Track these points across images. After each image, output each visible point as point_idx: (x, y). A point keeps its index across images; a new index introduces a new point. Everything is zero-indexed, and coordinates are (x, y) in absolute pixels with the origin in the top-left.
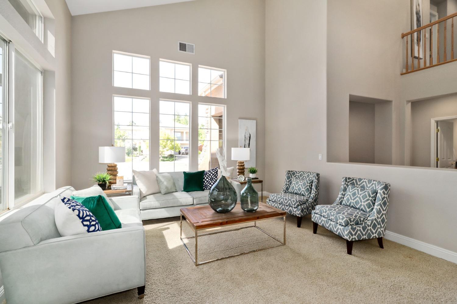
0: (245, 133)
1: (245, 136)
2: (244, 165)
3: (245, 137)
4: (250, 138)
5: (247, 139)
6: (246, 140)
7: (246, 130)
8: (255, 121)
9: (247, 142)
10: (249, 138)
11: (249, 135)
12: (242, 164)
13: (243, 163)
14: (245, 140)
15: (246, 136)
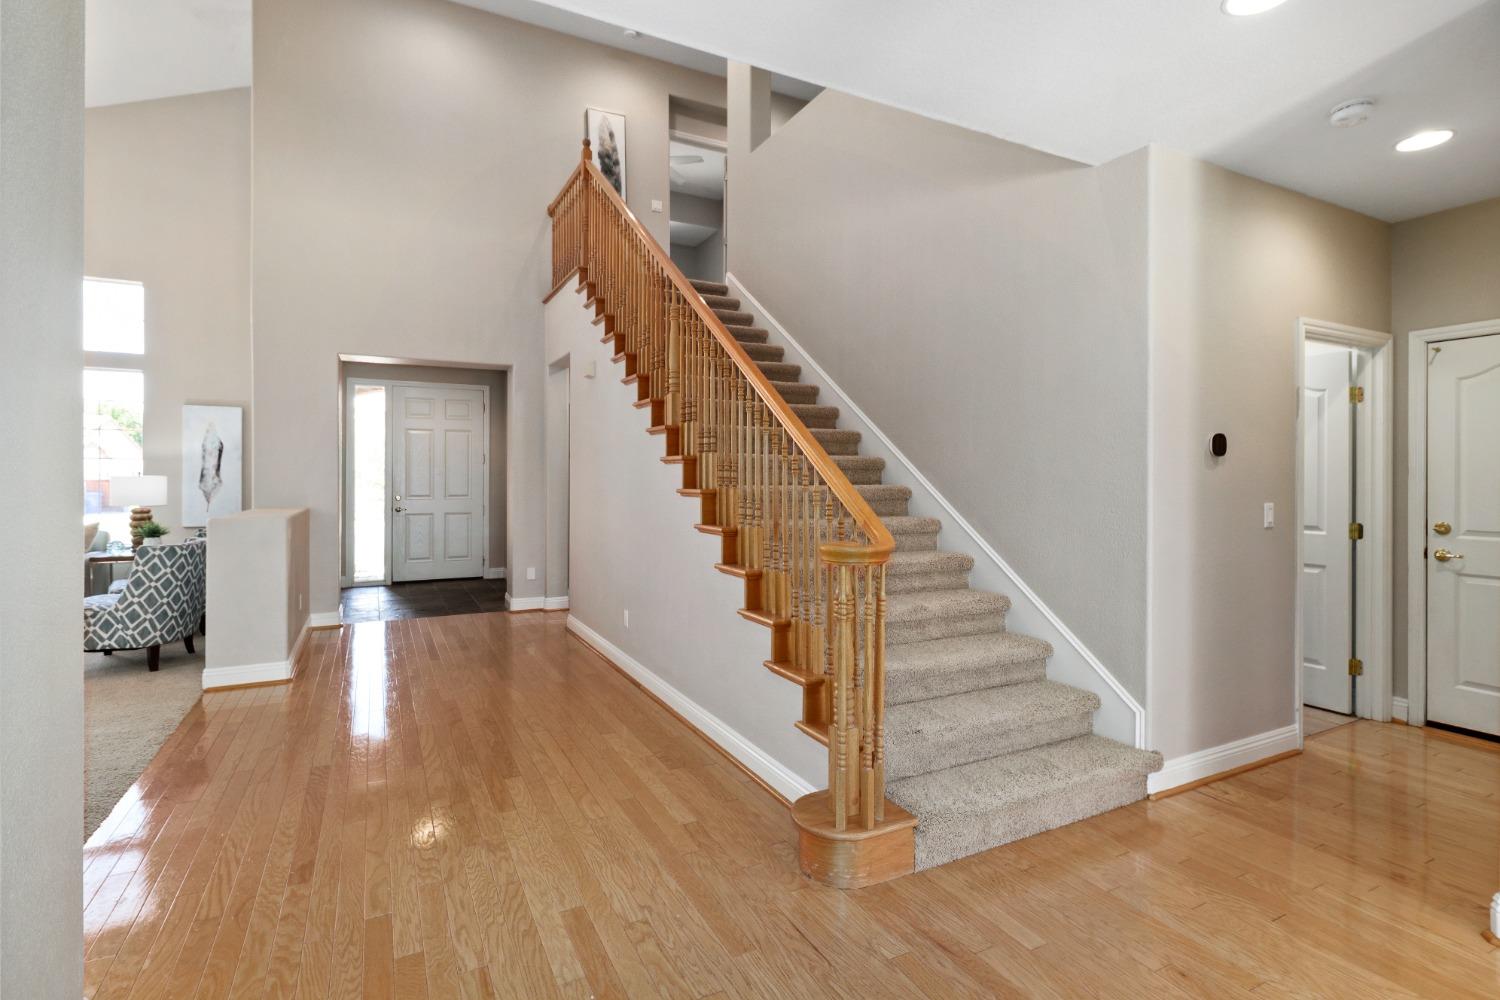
0: (205, 440)
1: (203, 446)
2: (150, 518)
3: (204, 451)
4: (221, 451)
5: (211, 454)
6: (207, 457)
7: (208, 431)
8: (238, 411)
9: (212, 461)
10: (217, 453)
11: (217, 445)
12: (145, 515)
13: (148, 512)
14: (204, 457)
15: (209, 447)
